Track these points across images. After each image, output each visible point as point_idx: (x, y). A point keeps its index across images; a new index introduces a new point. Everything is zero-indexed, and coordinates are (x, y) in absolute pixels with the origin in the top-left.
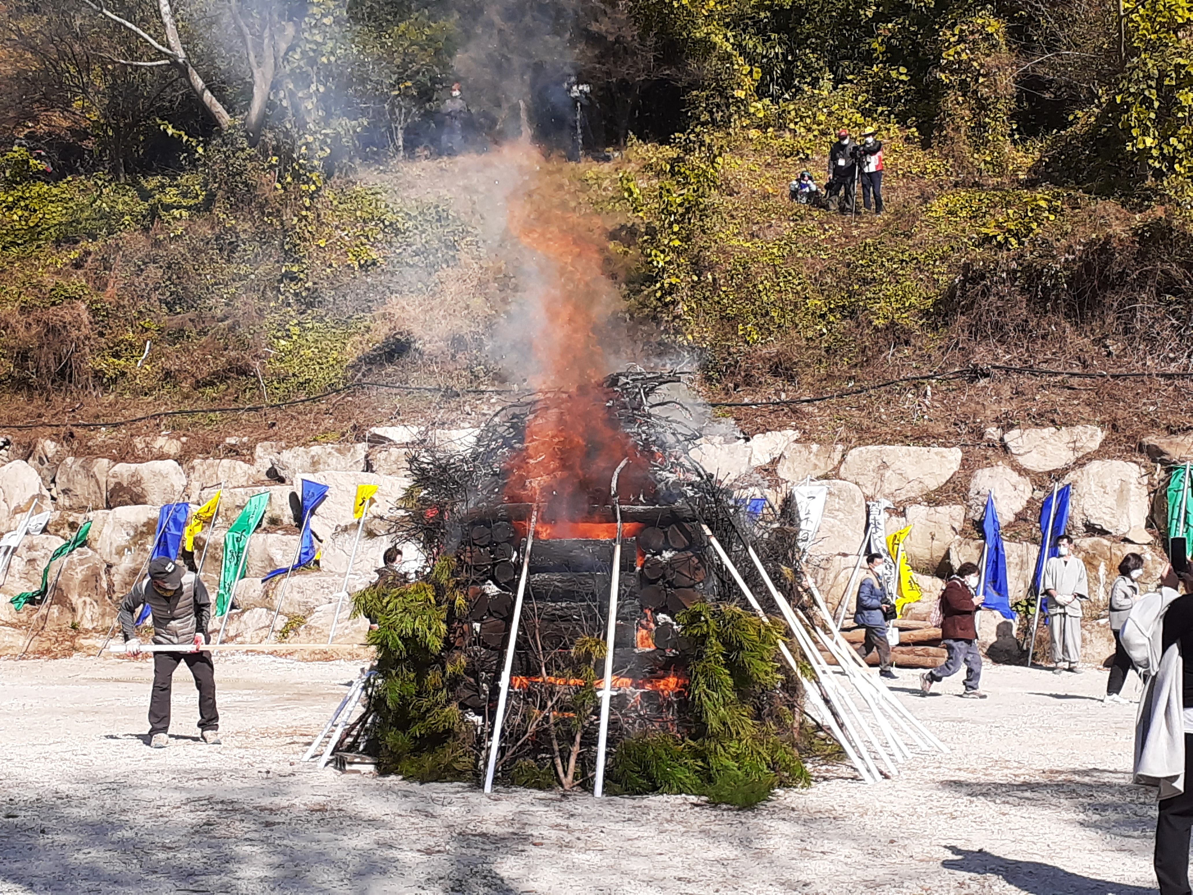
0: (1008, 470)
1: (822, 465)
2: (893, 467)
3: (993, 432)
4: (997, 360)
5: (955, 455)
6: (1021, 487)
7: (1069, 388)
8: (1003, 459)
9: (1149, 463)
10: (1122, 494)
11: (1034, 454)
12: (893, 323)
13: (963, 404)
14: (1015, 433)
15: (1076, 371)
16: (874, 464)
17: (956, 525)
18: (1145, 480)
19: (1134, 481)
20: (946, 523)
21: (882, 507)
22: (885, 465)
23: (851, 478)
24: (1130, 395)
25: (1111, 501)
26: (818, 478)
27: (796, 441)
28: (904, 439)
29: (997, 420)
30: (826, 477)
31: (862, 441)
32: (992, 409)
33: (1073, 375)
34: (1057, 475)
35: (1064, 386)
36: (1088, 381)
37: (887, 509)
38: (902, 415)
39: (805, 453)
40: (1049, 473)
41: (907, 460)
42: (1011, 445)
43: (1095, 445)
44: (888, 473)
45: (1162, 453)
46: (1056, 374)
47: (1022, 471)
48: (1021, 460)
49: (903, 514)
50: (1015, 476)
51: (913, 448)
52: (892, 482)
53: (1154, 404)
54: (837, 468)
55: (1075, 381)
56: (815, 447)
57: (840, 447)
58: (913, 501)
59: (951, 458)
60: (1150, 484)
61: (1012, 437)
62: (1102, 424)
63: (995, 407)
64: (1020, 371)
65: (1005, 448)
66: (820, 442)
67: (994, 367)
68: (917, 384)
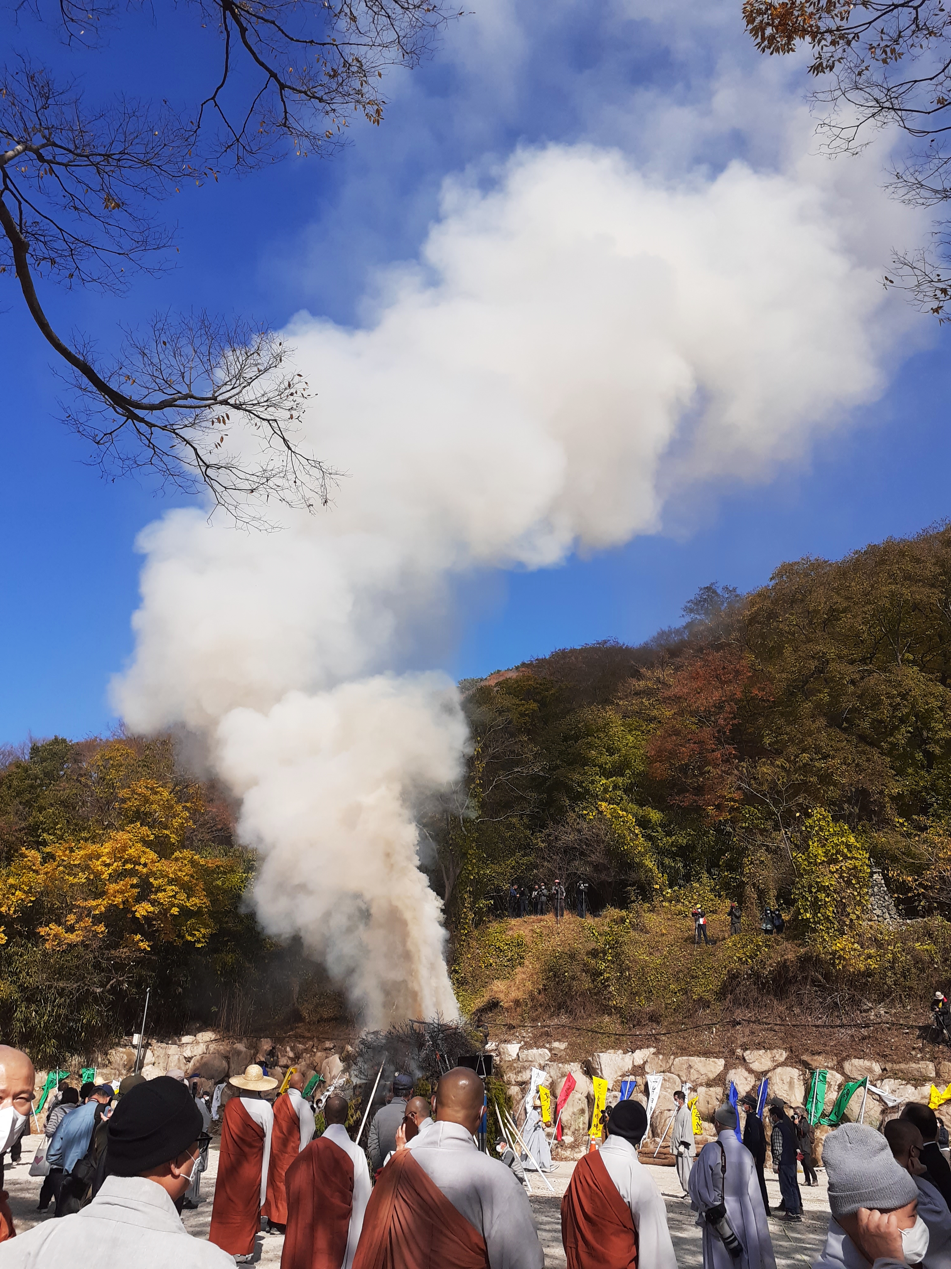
0: (744, 1070)
1: (664, 1065)
2: (694, 1067)
3: (739, 1051)
4: (745, 1016)
5: (721, 1062)
6: (749, 1079)
7: (774, 1031)
8: (742, 1065)
9: (804, 1069)
10: (791, 1084)
11: (756, 1063)
12: (701, 997)
13: (728, 1038)
14: (748, 1052)
15: (778, 1023)
16: (685, 1066)
17: (718, 1097)
18: (802, 1077)
19: (796, 1077)
20: (714, 1095)
21: (687, 1087)
22: (690, 1067)
23: (677, 1073)
24: (800, 1035)
25: (786, 1087)
26: (661, 1072)
27: (653, 1054)
28: (699, 1054)
29: (741, 1046)
30: (663, 1072)
31: (682, 1055)
32: (741, 1040)
33: (776, 1024)
34: (765, 1073)
35: (771, 1030)
36: (783, 1028)
37: (690, 1088)
38: (702, 1042)
39: (656, 1059)
40: (762, 1073)
41: (700, 1064)
42: (746, 1058)
43: (782, 1059)
44: (692, 1071)
45: (809, 1064)
46: (769, 1024)
47: (750, 1071)
48: (751, 1066)
49: (696, 1091)
50: (746, 1074)
51: (702, 1059)
52: (694, 1076)
53: (809, 1040)
54: (670, 1067)
55: (776, 1028)
56: (661, 1057)
57: (672, 1057)
58: (701, 1085)
59: (719, 1064)
60: (804, 1079)
61: (748, 1055)
62: (785, 1049)
63: (742, 1039)
64: (754, 1022)
65: (744, 1059)
66: (663, 1054)
67: (743, 1020)
68: (709, 1027)
